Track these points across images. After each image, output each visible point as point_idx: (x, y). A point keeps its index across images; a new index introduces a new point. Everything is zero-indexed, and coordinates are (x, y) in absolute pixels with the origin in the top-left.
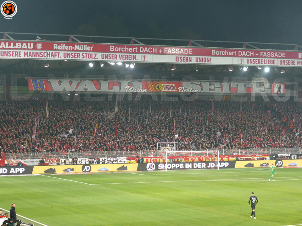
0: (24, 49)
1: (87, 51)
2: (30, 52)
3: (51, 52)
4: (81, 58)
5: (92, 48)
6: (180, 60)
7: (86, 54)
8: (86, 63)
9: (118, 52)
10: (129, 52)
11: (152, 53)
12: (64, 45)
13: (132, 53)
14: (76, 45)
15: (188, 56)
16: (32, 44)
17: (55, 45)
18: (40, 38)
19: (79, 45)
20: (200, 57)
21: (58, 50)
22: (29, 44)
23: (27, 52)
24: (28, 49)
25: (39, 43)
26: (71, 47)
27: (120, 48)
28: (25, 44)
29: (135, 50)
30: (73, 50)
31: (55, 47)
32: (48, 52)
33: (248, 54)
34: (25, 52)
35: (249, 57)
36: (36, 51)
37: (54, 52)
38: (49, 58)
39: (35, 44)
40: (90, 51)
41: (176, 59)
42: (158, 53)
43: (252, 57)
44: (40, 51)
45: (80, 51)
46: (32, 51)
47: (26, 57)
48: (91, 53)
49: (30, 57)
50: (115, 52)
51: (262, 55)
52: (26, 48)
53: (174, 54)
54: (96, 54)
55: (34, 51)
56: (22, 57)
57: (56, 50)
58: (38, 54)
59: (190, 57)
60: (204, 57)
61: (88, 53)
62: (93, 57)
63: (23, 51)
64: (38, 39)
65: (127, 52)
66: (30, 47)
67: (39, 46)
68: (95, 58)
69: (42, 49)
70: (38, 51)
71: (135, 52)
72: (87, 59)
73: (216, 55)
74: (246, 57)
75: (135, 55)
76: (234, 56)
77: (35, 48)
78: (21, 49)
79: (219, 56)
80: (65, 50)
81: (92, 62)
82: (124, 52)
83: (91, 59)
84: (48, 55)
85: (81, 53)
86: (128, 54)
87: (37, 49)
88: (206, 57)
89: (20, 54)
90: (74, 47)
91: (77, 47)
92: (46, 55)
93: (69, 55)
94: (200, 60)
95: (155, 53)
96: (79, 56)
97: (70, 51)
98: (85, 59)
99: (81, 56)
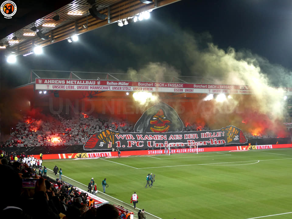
0: (91, 85)
1: (126, 86)
2: (94, 87)
3: (105, 86)
4: (122, 90)
5: (128, 84)
6: (177, 90)
7: (125, 87)
8: (124, 93)
9: (143, 86)
10: (149, 86)
11: (161, 87)
12: (113, 82)
13: (150, 86)
14: (119, 82)
15: (181, 89)
16: (95, 82)
17: (107, 82)
18: (99, 78)
19: (121, 82)
20: (187, 89)
21: (109, 85)
22: (93, 82)
23: (92, 87)
24: (93, 85)
25: (98, 81)
26: (117, 83)
27: (144, 84)
28: (91, 82)
29: (152, 85)
30: (118, 85)
31: (108, 83)
32: (104, 86)
33: (213, 87)
34: (90, 87)
35: (214, 88)
36: (97, 86)
37: (107, 86)
38: (104, 90)
39: (96, 82)
40: (127, 86)
41: (175, 90)
42: (165, 87)
43: (215, 88)
44: (99, 86)
45: (122, 86)
46: (94, 86)
47: (91, 89)
48: (128, 87)
49: (94, 90)
50: (141, 86)
51: (221, 88)
52: (92, 84)
53: (173, 87)
54: (130, 88)
55: (96, 86)
56: (89, 89)
57: (108, 85)
58: (98, 88)
59: (182, 89)
60: (189, 89)
61: (126, 87)
62: (129, 89)
63: (89, 86)
64: (98, 79)
65: (147, 86)
66: (94, 83)
67: (99, 83)
68: (130, 90)
69: (100, 85)
70: (98, 86)
71: (152, 86)
72: (126, 90)
73: (196, 88)
74: (212, 88)
75: (152, 88)
76: (206, 88)
77: (96, 84)
78: (89, 85)
79: (198, 88)
80: (113, 85)
81: (129, 92)
82: (146, 86)
83: (128, 90)
84: (103, 88)
85: (122, 87)
86: (148, 87)
87: (97, 85)
88: (191, 89)
89: (88, 88)
90: (118, 83)
91: (120, 83)
92: (102, 88)
93: (115, 88)
94: (187, 90)
95: (163, 87)
96: (121, 89)
97: (116, 85)
98: (124, 90)
99: (122, 89)
